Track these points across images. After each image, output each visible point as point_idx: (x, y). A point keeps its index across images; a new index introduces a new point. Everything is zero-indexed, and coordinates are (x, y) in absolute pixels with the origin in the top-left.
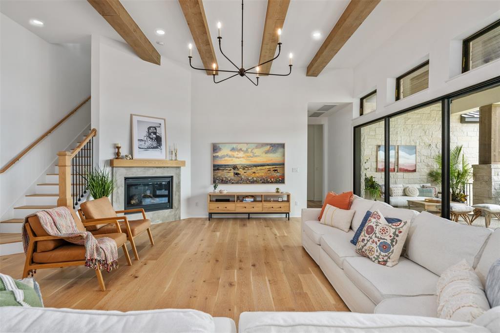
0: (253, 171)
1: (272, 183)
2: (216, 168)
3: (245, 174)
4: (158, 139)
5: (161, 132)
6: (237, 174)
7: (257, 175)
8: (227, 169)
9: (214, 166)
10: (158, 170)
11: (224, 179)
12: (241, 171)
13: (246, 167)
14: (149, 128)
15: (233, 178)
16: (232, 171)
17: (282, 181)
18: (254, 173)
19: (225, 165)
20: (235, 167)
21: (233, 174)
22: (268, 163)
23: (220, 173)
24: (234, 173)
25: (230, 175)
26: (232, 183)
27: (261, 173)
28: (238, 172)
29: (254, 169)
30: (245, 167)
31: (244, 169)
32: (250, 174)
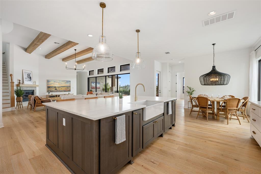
1: (67, 91)
2: (49, 87)
4: (30, 78)
5: (31, 75)
6: (56, 89)
7: (62, 89)
9: (48, 87)
10: (31, 88)
12: (57, 88)
14: (28, 74)
16: (54, 88)
17: (70, 91)
19: (52, 87)
20: (55, 87)
22: (66, 86)
23: (50, 89)
25: (54, 89)
26: (54, 92)
27: (63, 89)
29: (62, 88)
31: (58, 88)
32: (60, 89)
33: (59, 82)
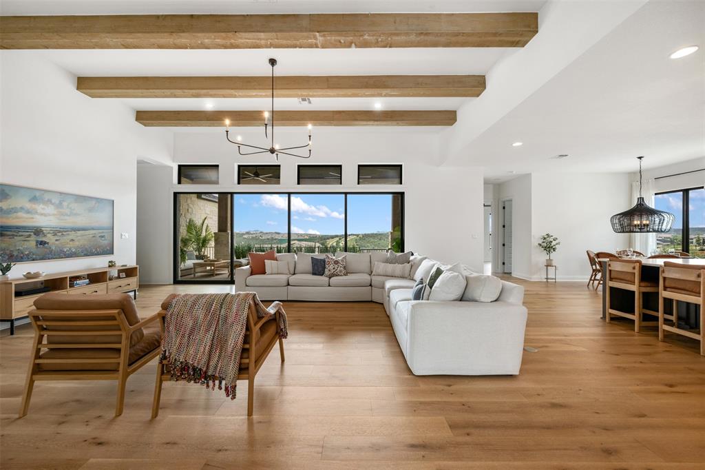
0: (71, 237)
1: (98, 254)
3: (57, 242)
6: (43, 243)
7: (77, 243)
8: (20, 233)
11: (15, 254)
12: (50, 239)
13: (60, 232)
15: (34, 250)
16: (33, 238)
17: (112, 252)
18: (72, 240)
19: (18, 228)
20: (38, 231)
21: (34, 243)
22: (94, 225)
24: (37, 242)
25: (29, 245)
26: (33, 260)
27: (83, 240)
28: (44, 239)
29: (72, 235)
30: (57, 232)
31: (55, 235)
32: (67, 243)
33: (61, 203)
